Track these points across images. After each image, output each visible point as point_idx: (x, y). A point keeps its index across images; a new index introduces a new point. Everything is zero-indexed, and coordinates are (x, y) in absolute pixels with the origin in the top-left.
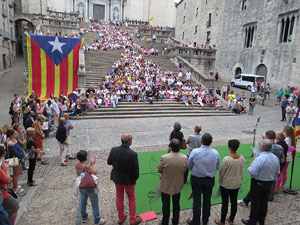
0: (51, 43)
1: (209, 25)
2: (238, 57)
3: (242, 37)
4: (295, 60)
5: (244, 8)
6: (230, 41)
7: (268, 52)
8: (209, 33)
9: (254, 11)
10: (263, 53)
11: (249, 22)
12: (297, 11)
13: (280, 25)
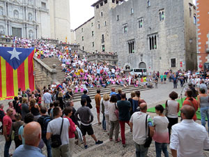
0: (10, 52)
1: (103, 41)
2: (126, 59)
3: (126, 48)
4: (160, 58)
5: (125, 31)
6: (119, 50)
7: (144, 55)
8: (103, 46)
9: (132, 33)
10: (142, 55)
11: (130, 39)
12: (157, 33)
13: (149, 40)
